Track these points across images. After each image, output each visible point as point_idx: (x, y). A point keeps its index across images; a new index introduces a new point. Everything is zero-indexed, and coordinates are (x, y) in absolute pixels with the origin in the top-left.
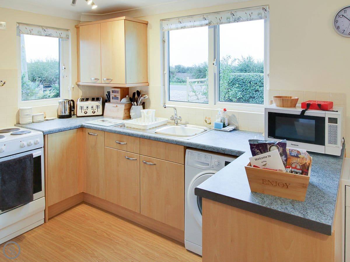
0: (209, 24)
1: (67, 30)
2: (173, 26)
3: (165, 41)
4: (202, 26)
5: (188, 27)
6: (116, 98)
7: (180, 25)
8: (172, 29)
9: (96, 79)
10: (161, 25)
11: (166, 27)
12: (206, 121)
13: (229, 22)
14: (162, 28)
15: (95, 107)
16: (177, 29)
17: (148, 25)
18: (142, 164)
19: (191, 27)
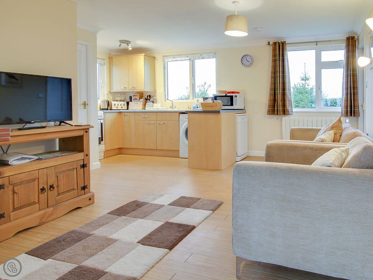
0: (190, 59)
1: (104, 59)
2: (171, 60)
3: (165, 68)
4: (186, 60)
5: (179, 61)
6: (136, 99)
7: (174, 59)
8: (169, 61)
9: (124, 88)
10: (163, 59)
11: (166, 60)
12: (189, 108)
13: (200, 59)
14: (164, 61)
15: (122, 105)
16: (173, 61)
17: (156, 58)
18: (157, 124)
19: (180, 60)
